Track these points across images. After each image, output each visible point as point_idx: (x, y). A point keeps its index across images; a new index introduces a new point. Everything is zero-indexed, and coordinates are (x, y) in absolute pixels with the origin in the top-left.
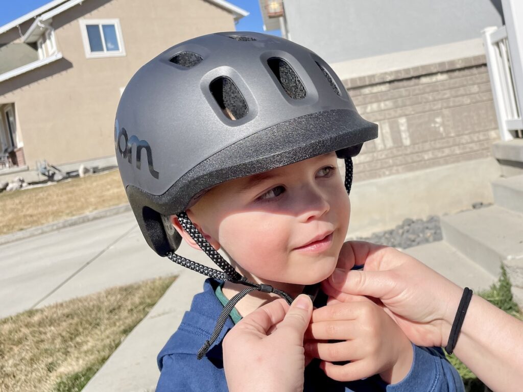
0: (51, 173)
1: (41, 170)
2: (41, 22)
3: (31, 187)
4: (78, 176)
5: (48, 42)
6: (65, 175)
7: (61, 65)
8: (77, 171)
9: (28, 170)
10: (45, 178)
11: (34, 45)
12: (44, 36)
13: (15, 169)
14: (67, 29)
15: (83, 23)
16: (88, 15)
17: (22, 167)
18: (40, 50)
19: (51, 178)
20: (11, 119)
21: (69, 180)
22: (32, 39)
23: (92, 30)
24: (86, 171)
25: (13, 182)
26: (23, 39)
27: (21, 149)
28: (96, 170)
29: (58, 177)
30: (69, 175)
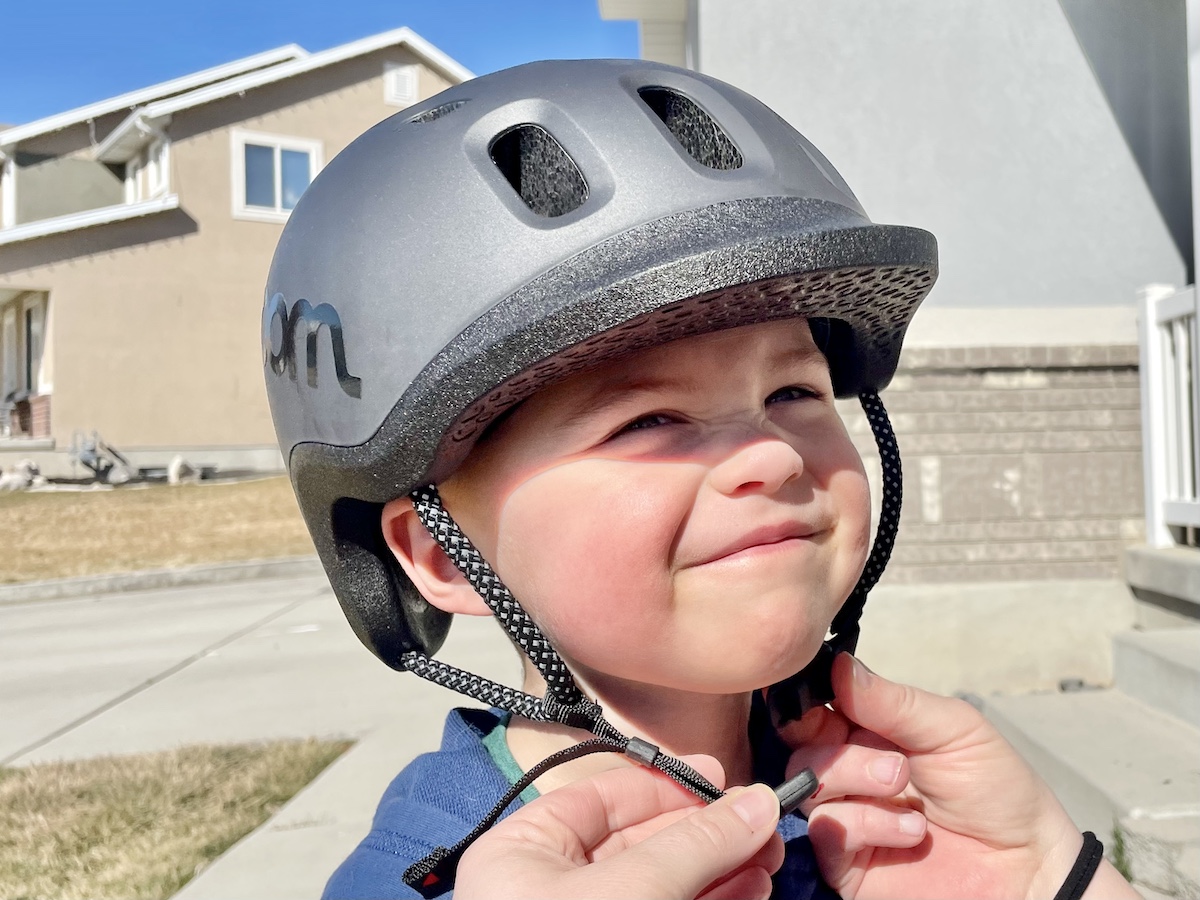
0: (103, 463)
1: (82, 452)
2: (145, 119)
3: (53, 488)
4: (164, 480)
5: (151, 166)
6: (135, 473)
7: (173, 223)
8: (164, 469)
9: (52, 447)
10: (89, 473)
11: (119, 170)
12: (144, 153)
13: (24, 441)
14: (201, 145)
15: (239, 136)
16: (253, 122)
17: (40, 439)
18: (129, 182)
19: (102, 475)
20: (35, 327)
21: (143, 486)
22: (117, 156)
23: (257, 155)
24: (186, 471)
25: (13, 470)
26: (96, 151)
27: (45, 399)
28: (207, 474)
29: (118, 475)
30: (144, 475)
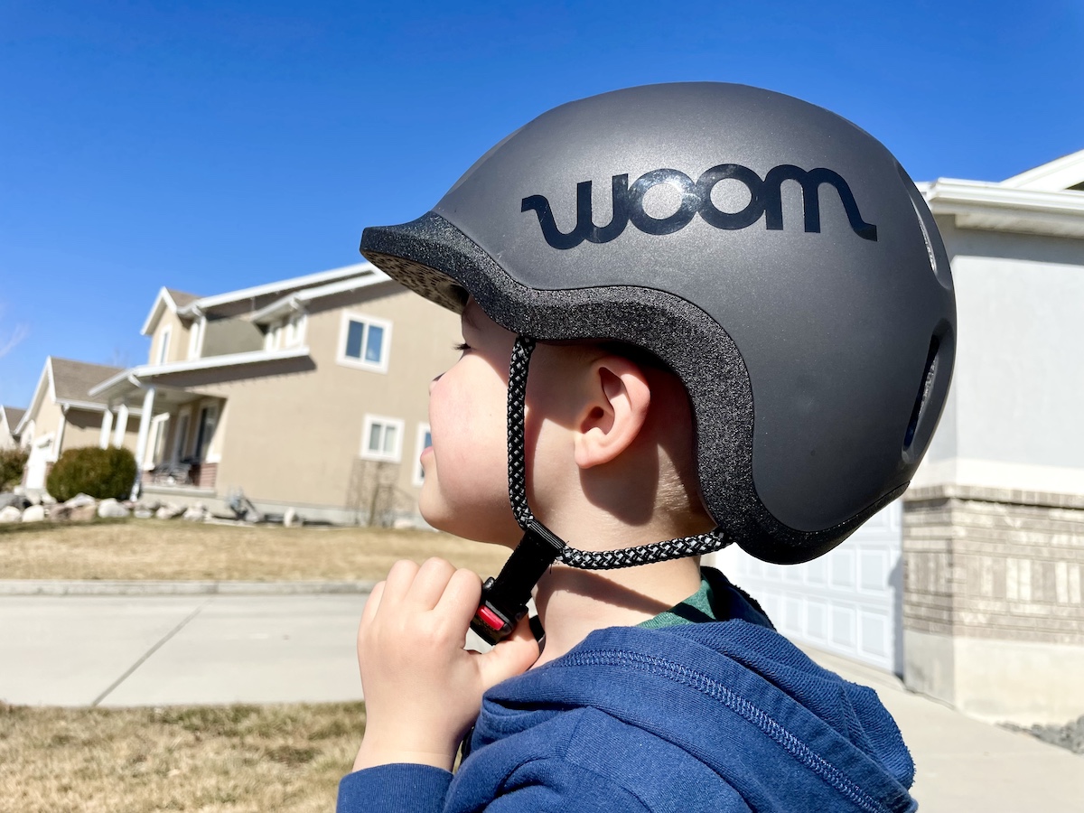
0: (242, 509)
1: (232, 501)
2: (297, 301)
3: (217, 522)
4: (281, 523)
5: (290, 328)
6: (262, 516)
7: (302, 364)
8: (282, 517)
9: (213, 496)
10: (231, 513)
11: (263, 328)
12: (285, 320)
13: (190, 489)
14: (325, 318)
15: (347, 315)
16: (356, 308)
17: (204, 488)
18: (270, 337)
19: (241, 516)
20: (209, 421)
21: (270, 526)
22: (265, 320)
23: (355, 328)
24: (295, 519)
25: (194, 507)
26: (255, 315)
27: (214, 465)
28: (306, 523)
29: (252, 517)
30: (266, 519)
